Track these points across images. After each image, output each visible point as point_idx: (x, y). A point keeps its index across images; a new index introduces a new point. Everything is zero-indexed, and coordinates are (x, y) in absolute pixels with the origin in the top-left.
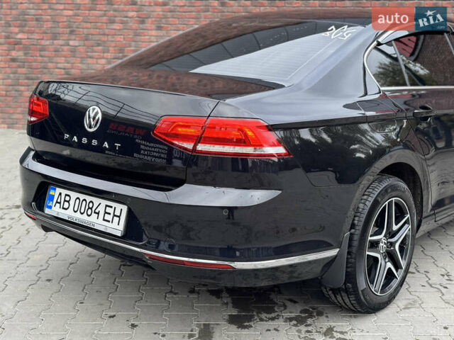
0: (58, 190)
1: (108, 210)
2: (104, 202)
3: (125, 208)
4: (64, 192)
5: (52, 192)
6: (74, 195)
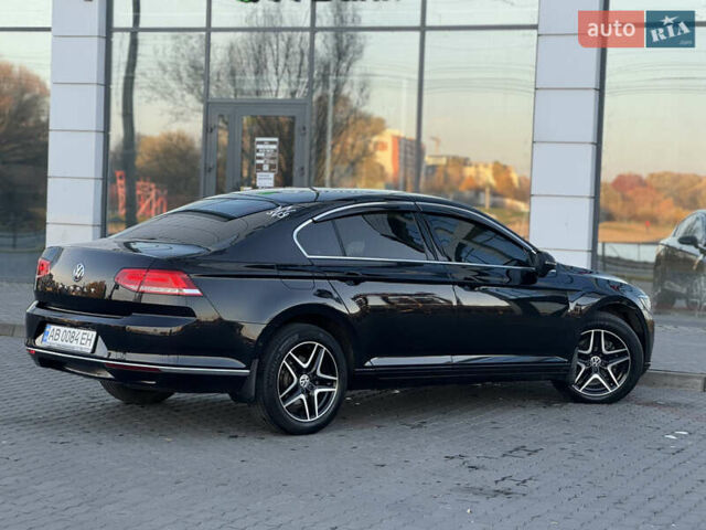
0: (53, 327)
1: (85, 336)
2: (82, 331)
3: (95, 333)
4: (56, 327)
5: (47, 329)
6: (62, 329)
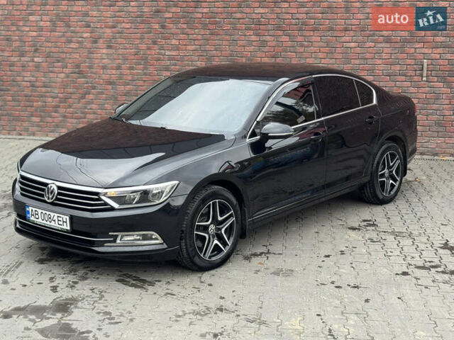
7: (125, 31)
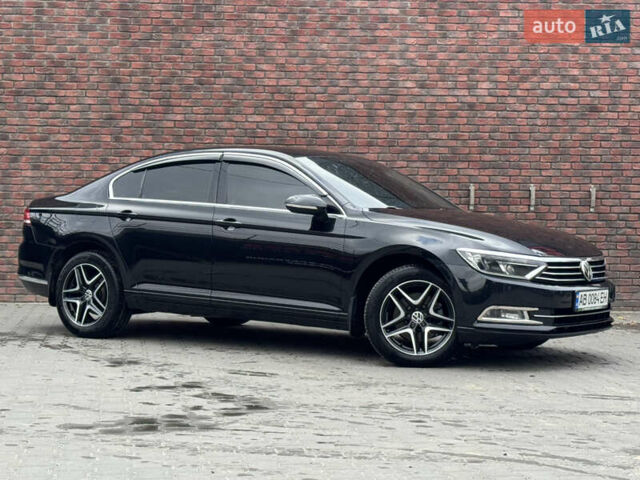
7: (61, 144)
